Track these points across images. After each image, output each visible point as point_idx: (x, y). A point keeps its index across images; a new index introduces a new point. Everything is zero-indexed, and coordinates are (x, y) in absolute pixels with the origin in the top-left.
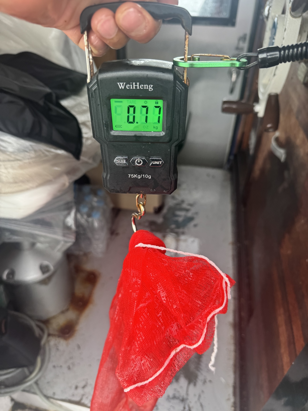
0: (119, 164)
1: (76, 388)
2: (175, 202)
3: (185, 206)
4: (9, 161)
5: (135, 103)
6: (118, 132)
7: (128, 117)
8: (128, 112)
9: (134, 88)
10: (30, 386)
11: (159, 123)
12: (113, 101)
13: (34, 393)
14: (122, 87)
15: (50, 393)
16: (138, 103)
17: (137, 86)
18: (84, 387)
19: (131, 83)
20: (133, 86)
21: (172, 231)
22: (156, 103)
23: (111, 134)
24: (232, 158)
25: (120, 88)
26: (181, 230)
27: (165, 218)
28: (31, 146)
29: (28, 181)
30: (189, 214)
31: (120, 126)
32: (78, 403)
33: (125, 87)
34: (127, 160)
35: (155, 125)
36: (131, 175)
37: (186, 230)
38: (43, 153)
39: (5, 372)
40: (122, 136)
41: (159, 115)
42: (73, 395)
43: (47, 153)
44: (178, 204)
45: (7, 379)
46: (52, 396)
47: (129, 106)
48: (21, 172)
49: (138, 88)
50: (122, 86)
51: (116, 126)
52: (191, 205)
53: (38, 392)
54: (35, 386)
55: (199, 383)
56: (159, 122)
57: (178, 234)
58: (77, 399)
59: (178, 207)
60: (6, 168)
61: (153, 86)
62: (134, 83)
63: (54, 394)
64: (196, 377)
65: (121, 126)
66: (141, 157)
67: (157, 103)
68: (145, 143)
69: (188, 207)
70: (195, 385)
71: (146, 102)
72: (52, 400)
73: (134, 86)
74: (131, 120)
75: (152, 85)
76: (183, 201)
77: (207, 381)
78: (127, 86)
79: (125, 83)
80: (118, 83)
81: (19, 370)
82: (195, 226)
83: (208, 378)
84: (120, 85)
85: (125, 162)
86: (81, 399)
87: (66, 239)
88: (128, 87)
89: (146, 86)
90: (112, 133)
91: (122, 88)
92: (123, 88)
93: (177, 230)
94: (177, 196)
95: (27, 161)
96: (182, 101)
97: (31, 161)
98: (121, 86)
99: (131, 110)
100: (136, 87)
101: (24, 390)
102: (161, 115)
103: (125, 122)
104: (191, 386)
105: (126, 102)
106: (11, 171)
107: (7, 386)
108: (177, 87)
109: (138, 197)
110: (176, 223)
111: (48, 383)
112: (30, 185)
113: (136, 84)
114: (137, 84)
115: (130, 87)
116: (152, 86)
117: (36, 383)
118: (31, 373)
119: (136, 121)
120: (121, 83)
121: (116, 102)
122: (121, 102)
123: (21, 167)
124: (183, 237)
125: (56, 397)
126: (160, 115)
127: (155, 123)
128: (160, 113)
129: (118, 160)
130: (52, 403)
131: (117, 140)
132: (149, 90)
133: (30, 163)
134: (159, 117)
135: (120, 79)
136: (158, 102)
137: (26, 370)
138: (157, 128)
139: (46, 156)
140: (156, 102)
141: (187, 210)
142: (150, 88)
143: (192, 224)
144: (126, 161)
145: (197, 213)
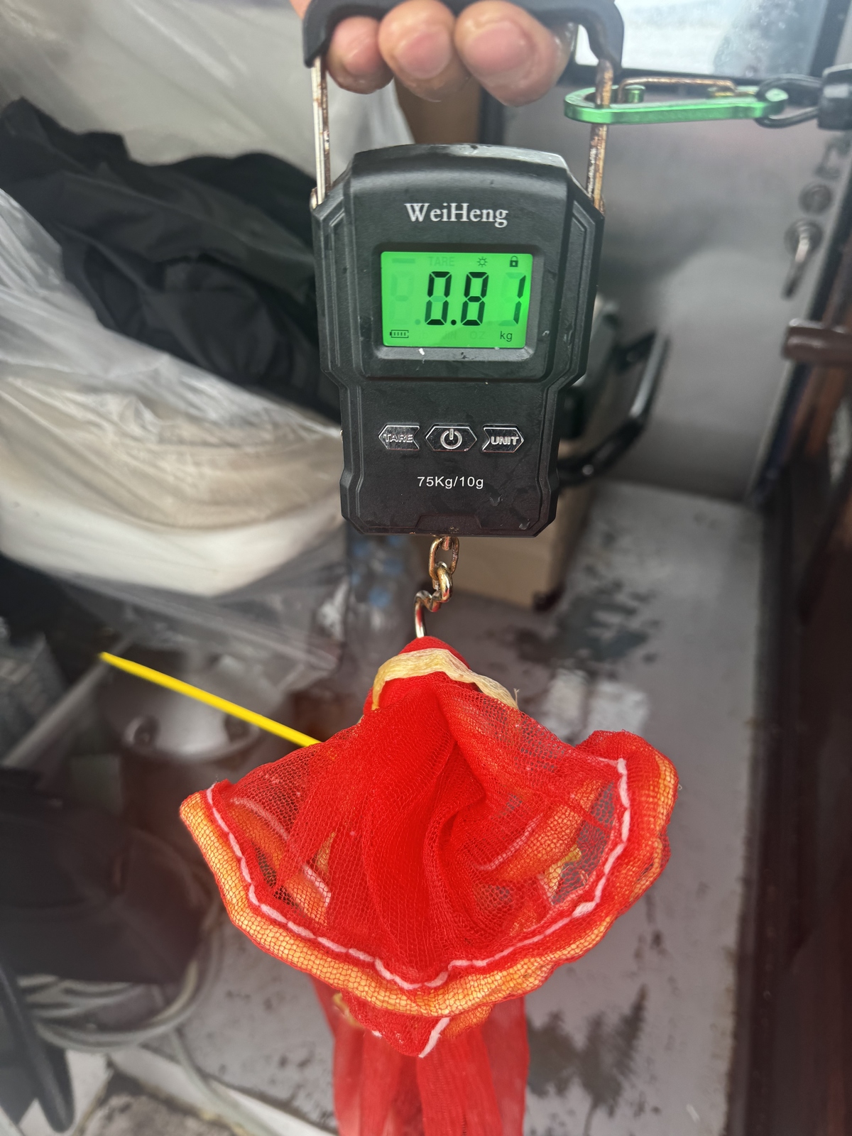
0: (394, 445)
1: (283, 1062)
2: (595, 583)
3: (622, 598)
4: (205, 444)
5: (452, 263)
6: (396, 349)
7: (429, 305)
8: (430, 293)
9: (453, 219)
10: (164, 1037)
11: (517, 322)
12: (388, 259)
13: (172, 1058)
14: (419, 216)
15: (211, 1066)
16: (460, 264)
17: (461, 214)
18: (303, 1064)
19: (445, 204)
20: (451, 213)
21: (580, 665)
22: (511, 265)
23: (377, 357)
24: (772, 475)
25: (413, 219)
26: (606, 666)
27: (562, 625)
28: (267, 411)
29: (247, 502)
30: (635, 624)
31: (403, 332)
32: (285, 1106)
33: (427, 216)
34: (417, 434)
35: (506, 330)
36: (425, 479)
37: (621, 668)
38: (294, 431)
39: (104, 987)
40: (408, 360)
41: (517, 300)
42: (273, 1082)
43: (304, 434)
44: (601, 591)
45: (105, 1008)
46: (217, 1074)
47: (433, 275)
48: (235, 476)
49: (465, 219)
50: (418, 212)
51: (393, 332)
52: (643, 598)
53: (181, 1056)
54: (175, 1041)
55: (624, 1110)
56: (516, 319)
57: (592, 676)
58: (282, 1093)
59: (605, 597)
60: (197, 464)
61: (507, 212)
62: (454, 205)
63: (223, 1068)
64: (616, 1091)
65: (406, 332)
66: (458, 425)
67: (514, 264)
68: (473, 383)
69: (633, 603)
70: (611, 1113)
71: (482, 262)
72: (215, 1085)
73: (454, 212)
74: (437, 314)
75: (505, 209)
76: (618, 586)
77: (648, 1108)
78: (432, 214)
79: (426, 205)
80: (408, 205)
81: (137, 991)
82: (649, 659)
83: (651, 1101)
84: (414, 211)
85: (410, 439)
86: (293, 1097)
87: (313, 660)
88: (436, 216)
89: (487, 215)
90: (383, 354)
91: (417, 218)
92: (421, 219)
93: (594, 665)
94: (601, 568)
95: (250, 450)
96: (585, 257)
97: (261, 449)
98: (416, 213)
99: (440, 283)
100: (459, 216)
101: (146, 1046)
102: (525, 300)
103: (418, 322)
104: (600, 1115)
105: (427, 262)
106: (208, 471)
107: (104, 1028)
108: (574, 220)
109: (437, 547)
110: (594, 643)
111: (210, 1036)
112: (252, 513)
113: (459, 208)
114: (462, 206)
115: (441, 216)
116: (505, 212)
117: (180, 1031)
118: (169, 1002)
119: (449, 319)
120: (415, 205)
121: (395, 261)
122: (412, 261)
123: (235, 465)
124: (606, 687)
125: (227, 1078)
126: (521, 300)
127: (504, 323)
128: (520, 294)
129: (390, 432)
130: (214, 1092)
131: (394, 373)
132: (497, 225)
133: (257, 456)
134: (518, 306)
135: (414, 194)
136: (516, 262)
137: (156, 992)
138: (509, 336)
139: (301, 439)
140: (512, 262)
141: (630, 612)
142: (499, 218)
143: (640, 652)
144: (415, 437)
145: (655, 624)
